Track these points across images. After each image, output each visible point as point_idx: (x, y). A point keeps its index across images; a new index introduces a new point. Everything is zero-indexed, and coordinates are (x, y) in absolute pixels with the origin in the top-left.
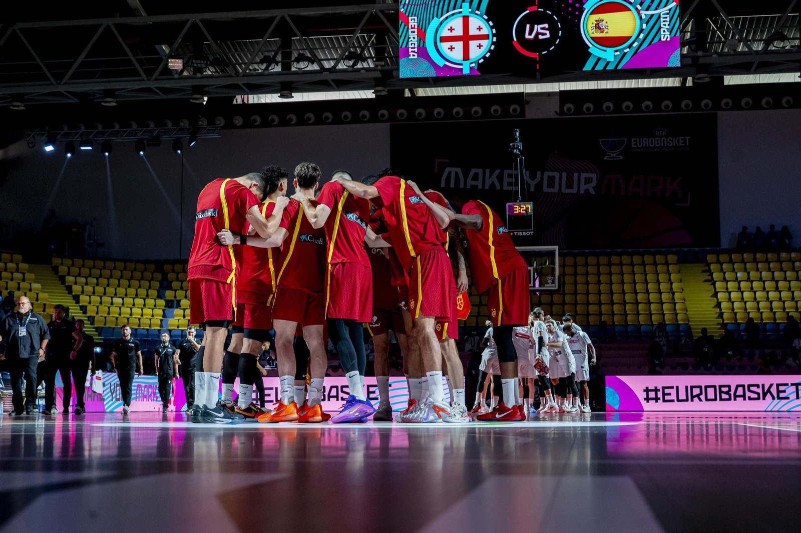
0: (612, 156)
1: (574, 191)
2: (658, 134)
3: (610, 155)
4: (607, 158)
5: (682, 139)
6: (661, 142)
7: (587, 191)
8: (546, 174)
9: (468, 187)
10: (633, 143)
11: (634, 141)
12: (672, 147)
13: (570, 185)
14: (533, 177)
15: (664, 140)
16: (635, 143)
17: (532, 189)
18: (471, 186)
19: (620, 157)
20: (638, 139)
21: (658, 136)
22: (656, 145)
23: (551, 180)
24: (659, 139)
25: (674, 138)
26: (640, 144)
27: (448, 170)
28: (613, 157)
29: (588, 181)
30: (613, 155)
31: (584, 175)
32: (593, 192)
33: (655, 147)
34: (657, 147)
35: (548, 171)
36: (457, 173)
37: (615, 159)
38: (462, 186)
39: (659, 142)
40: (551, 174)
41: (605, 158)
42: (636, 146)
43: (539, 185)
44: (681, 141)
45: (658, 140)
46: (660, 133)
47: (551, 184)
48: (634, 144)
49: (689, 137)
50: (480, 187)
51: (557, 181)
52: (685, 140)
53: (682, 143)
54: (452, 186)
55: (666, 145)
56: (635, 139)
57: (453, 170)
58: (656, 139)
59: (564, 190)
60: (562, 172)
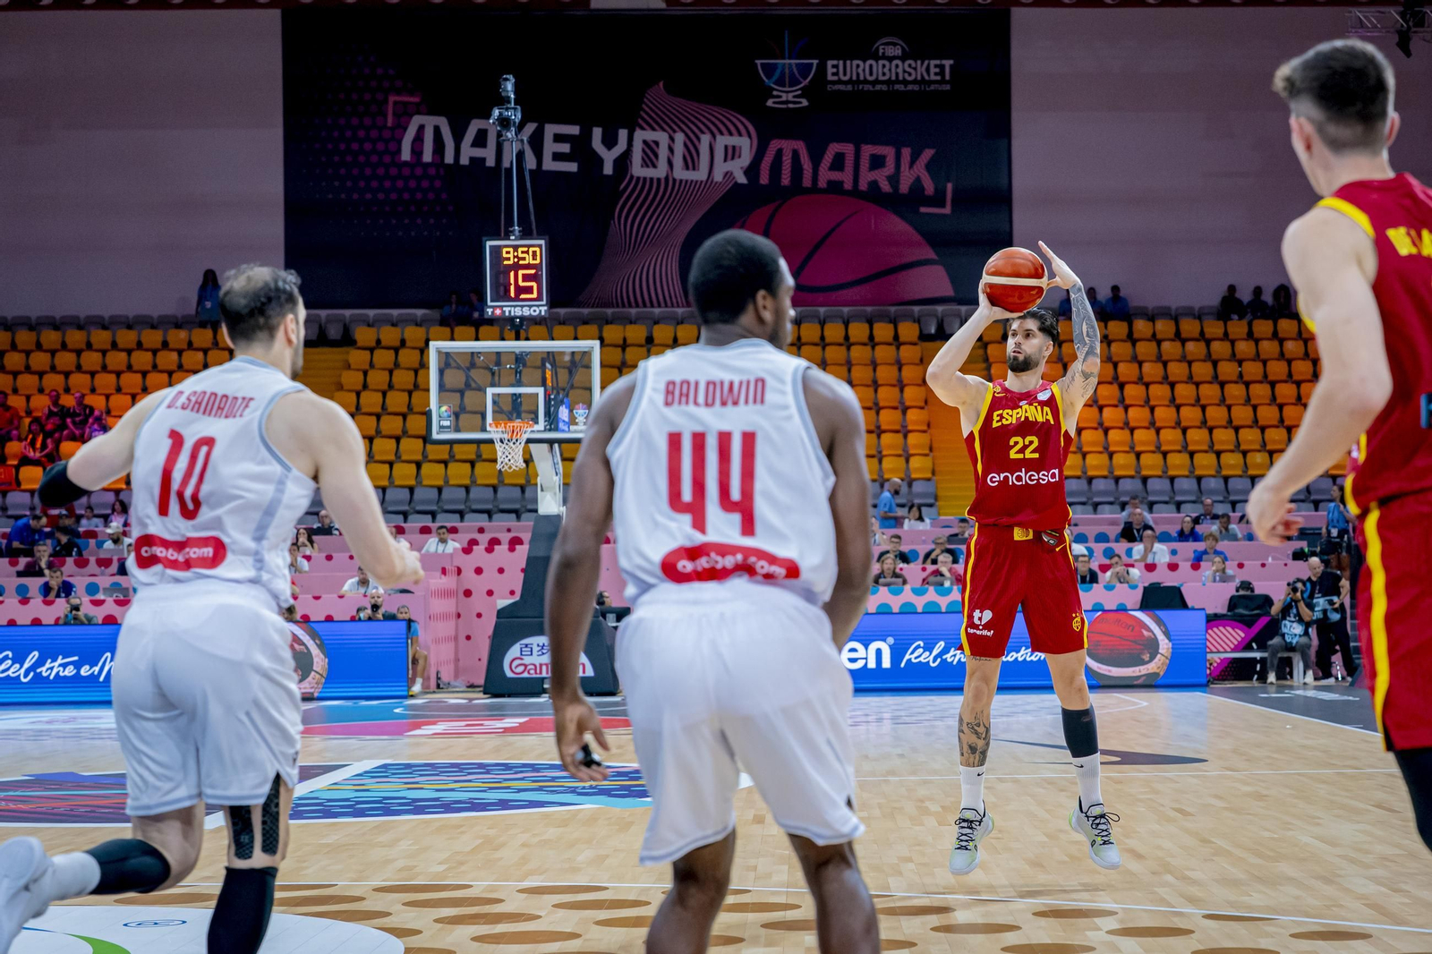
0: (784, 99)
1: (700, 175)
2: (883, 53)
3: (780, 97)
4: (774, 103)
5: (936, 66)
6: (890, 70)
7: (728, 174)
8: (640, 136)
9: (464, 161)
10: (830, 70)
11: (834, 66)
12: (915, 82)
13: (691, 162)
14: (610, 142)
15: (897, 66)
16: (835, 70)
17: (608, 169)
18: (472, 159)
19: (800, 103)
20: (841, 62)
21: (884, 57)
22: (881, 78)
23: (651, 150)
24: (887, 63)
25: (919, 62)
26: (845, 74)
27: (417, 121)
28: (787, 102)
29: (731, 153)
30: (787, 97)
31: (723, 141)
32: (742, 179)
33: (877, 82)
34: (882, 82)
35: (643, 129)
36: (437, 130)
37: (791, 106)
38: (449, 158)
39: (886, 70)
40: (650, 135)
41: (770, 103)
42: (835, 78)
43: (623, 162)
44: (933, 70)
45: (884, 66)
46: (891, 51)
47: (650, 157)
48: (833, 74)
49: (951, 62)
50: (491, 162)
51: (663, 152)
52: (942, 67)
53: (936, 74)
54: (427, 157)
55: (901, 78)
56: (835, 62)
57: (430, 122)
58: (881, 62)
59: (680, 173)
60: (675, 131)
